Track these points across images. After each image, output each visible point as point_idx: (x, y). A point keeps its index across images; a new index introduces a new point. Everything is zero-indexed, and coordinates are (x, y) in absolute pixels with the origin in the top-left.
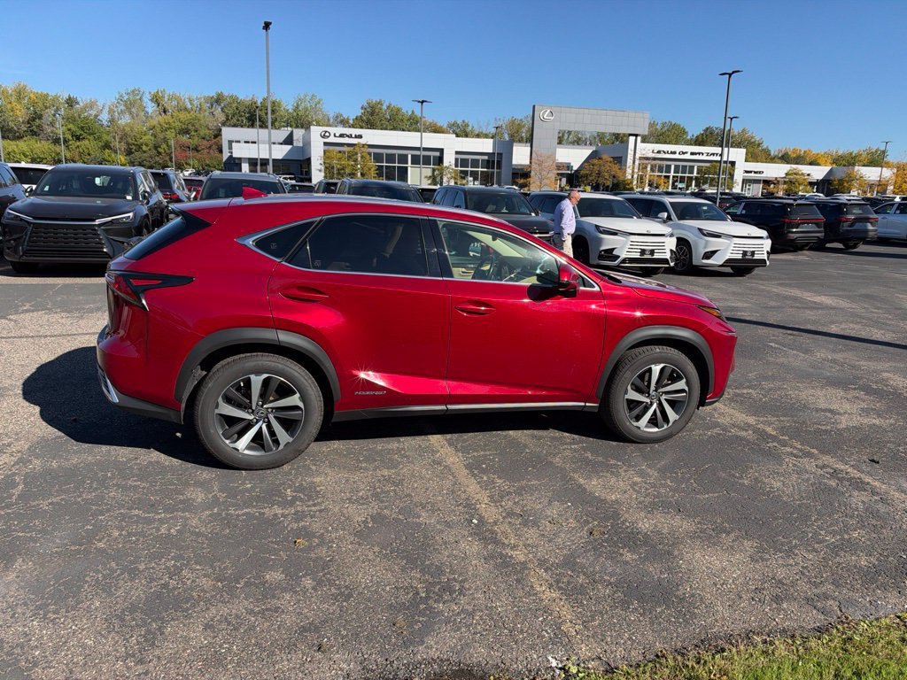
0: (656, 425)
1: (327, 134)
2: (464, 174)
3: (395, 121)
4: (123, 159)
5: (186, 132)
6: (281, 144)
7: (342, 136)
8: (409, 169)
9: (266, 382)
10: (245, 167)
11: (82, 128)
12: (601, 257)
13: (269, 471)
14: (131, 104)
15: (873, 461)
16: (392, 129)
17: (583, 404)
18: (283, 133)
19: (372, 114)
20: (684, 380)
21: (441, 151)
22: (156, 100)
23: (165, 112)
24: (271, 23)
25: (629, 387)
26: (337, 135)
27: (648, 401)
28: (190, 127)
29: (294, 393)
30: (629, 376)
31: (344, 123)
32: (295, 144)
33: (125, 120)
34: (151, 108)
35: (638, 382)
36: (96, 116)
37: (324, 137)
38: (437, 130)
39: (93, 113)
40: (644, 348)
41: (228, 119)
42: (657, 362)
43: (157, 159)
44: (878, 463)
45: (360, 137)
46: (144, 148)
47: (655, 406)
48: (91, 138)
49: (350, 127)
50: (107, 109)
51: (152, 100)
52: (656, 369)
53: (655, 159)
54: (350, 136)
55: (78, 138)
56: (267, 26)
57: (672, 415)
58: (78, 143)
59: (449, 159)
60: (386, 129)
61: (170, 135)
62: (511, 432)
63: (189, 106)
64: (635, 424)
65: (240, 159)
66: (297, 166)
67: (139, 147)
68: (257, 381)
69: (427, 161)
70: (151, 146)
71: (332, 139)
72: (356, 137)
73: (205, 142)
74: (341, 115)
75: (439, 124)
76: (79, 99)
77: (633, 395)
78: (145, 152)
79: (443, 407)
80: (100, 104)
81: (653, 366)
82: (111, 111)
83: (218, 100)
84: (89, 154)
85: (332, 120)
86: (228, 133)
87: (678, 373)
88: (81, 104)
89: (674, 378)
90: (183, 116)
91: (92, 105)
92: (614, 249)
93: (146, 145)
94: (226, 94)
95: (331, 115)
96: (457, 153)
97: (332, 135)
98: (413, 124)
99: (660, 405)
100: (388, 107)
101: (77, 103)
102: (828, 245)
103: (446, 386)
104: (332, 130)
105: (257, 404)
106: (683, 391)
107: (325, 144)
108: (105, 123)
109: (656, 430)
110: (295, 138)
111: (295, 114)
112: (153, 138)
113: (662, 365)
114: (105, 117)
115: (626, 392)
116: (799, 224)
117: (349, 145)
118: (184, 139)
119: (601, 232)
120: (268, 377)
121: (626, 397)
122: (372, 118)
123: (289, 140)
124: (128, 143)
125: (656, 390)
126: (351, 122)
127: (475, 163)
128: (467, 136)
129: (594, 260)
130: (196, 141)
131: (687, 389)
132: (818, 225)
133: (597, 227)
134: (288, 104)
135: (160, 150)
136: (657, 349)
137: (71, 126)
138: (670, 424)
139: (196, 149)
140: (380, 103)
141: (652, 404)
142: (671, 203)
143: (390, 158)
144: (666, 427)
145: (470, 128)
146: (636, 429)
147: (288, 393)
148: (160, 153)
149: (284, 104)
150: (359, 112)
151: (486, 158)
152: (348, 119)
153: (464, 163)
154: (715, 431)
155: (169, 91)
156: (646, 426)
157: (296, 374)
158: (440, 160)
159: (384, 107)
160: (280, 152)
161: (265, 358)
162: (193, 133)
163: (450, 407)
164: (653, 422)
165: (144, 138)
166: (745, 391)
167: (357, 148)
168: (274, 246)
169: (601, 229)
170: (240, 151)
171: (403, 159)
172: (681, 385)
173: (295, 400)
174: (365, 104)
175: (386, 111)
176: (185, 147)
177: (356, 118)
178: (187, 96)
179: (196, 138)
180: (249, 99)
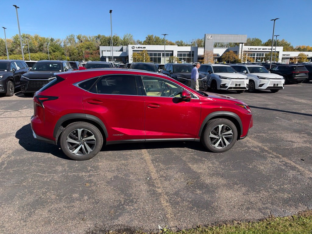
0: (221, 146)
1: (134, 47)
2: (181, 59)
3: (157, 42)
4: (68, 58)
5: (88, 48)
6: (119, 51)
7: (139, 48)
8: (162, 58)
9: (83, 131)
10: (107, 59)
11: (55, 48)
12: (221, 87)
13: (85, 161)
14: (71, 39)
15: (302, 160)
16: (156, 45)
17: (194, 139)
18: (119, 48)
19: (149, 40)
20: (231, 130)
21: (173, 51)
22: (79, 38)
23: (81, 42)
24: (112, 11)
25: (211, 133)
26: (137, 47)
27: (218, 138)
28: (90, 46)
29: (92, 135)
30: (210, 129)
31: (140, 43)
32: (124, 51)
33: (69, 45)
34: (77, 40)
35: (214, 131)
36: (60, 44)
37: (133, 48)
38: (172, 44)
39: (59, 43)
40: (216, 119)
41: (102, 44)
42: (221, 124)
43: (79, 57)
44: (304, 160)
45: (145, 48)
46: (75, 54)
47: (221, 139)
48: (58, 51)
49: (142, 44)
50: (63, 42)
51: (77, 38)
52: (220, 127)
53: (249, 51)
54: (141, 48)
55: (54, 52)
56: (111, 11)
57: (227, 143)
58: (54, 53)
59: (175, 54)
60: (154, 45)
61: (83, 49)
62: (171, 149)
63: (89, 40)
64: (213, 146)
65: (105, 57)
66: (124, 58)
67: (73, 54)
68: (80, 131)
69: (167, 55)
70: (77, 53)
71: (135, 49)
72: (144, 48)
73: (95, 52)
74: (139, 41)
75: (173, 42)
76: (55, 39)
77: (212, 136)
78: (75, 55)
79: (144, 140)
80: (61, 40)
81: (219, 126)
82: (64, 42)
83: (99, 37)
84: (58, 57)
85: (136, 43)
86: (102, 48)
87: (229, 128)
88: (55, 40)
89: (228, 130)
90: (88, 43)
91: (58, 40)
92: (225, 84)
93: (76, 53)
94: (101, 35)
95: (136, 41)
96: (178, 52)
98: (163, 43)
99: (223, 139)
100: (155, 37)
101: (54, 40)
102: (310, 81)
103: (145, 133)
104: (135, 46)
105: (80, 139)
106: (231, 134)
107: (133, 51)
108: (63, 46)
109: (221, 148)
110: (124, 49)
111: (124, 41)
112: (78, 51)
113: (223, 125)
114: (62, 44)
115: (210, 135)
116: (299, 73)
117: (141, 51)
118: (88, 51)
119: (221, 78)
120: (83, 130)
121: (210, 136)
122: (149, 41)
123: (122, 50)
124: (70, 53)
125: (221, 134)
126: (142, 43)
127: (184, 55)
128: (182, 46)
129: (219, 88)
130: (91, 51)
131: (232, 133)
132: (306, 74)
133: (220, 76)
134: (121, 38)
135: (80, 55)
136: (221, 119)
137: (52, 48)
138: (227, 146)
139: (92, 54)
140: (152, 36)
141: (219, 139)
142: (248, 67)
143: (155, 55)
144: (225, 147)
145: (183, 43)
146: (214, 148)
147: (91, 135)
148: (80, 56)
149: (120, 38)
150: (145, 39)
151: (188, 53)
152: (141, 42)
153: (181, 55)
154: (245, 148)
155: (83, 35)
156: (218, 147)
157: (93, 129)
158: (172, 54)
159: (154, 37)
160: (118, 54)
161: (82, 124)
162: (90, 49)
163: (146, 140)
164: (220, 145)
165: (75, 51)
166: (261, 134)
167: (144, 52)
168: (85, 86)
169: (221, 77)
170: (106, 54)
171: (159, 55)
172: (230, 132)
173: (93, 137)
174: (147, 36)
175: (154, 38)
176: (88, 53)
177: (144, 41)
178: (88, 36)
179: (92, 50)
180: (109, 36)
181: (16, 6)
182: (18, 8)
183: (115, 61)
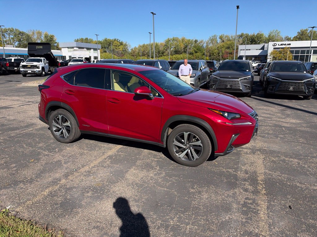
1: (275, 45)
4: (208, 58)
5: (228, 48)
6: (260, 50)
7: (281, 45)
9: (62, 118)
10: (244, 59)
11: (197, 49)
14: (213, 40)
18: (261, 46)
19: (302, 35)
22: (221, 38)
23: (223, 42)
24: (239, 6)
25: (174, 140)
26: (279, 45)
27: (185, 147)
28: (230, 46)
31: (288, 39)
32: (265, 49)
33: (211, 45)
34: (219, 41)
36: (202, 45)
37: (274, 46)
39: (202, 44)
41: (243, 42)
43: (218, 57)
45: (290, 44)
46: (215, 54)
47: (187, 150)
48: (200, 52)
50: (206, 42)
51: (219, 38)
54: (285, 45)
55: (196, 52)
56: (238, 7)
57: (195, 156)
58: (196, 54)
61: (223, 49)
63: (231, 39)
64: (178, 156)
65: (243, 56)
66: (262, 58)
67: (213, 54)
68: (60, 117)
70: (217, 53)
71: (277, 46)
72: (288, 45)
74: (288, 37)
76: (198, 40)
77: (177, 144)
78: (215, 55)
80: (204, 41)
82: (207, 43)
83: (241, 36)
84: (198, 57)
85: (284, 39)
86: (241, 47)
88: (199, 41)
90: (229, 43)
91: (201, 42)
93: (215, 53)
94: (244, 33)
95: (284, 37)
97: (278, 45)
100: (310, 31)
101: (198, 41)
103: (108, 127)
104: (278, 43)
107: (274, 48)
108: (205, 47)
109: (188, 160)
110: (265, 47)
111: (268, 38)
112: (218, 51)
114: (205, 45)
117: (282, 48)
118: (228, 50)
120: (62, 116)
121: (174, 144)
122: (301, 37)
123: (263, 48)
124: (210, 53)
126: (292, 39)
131: (202, 145)
134: (266, 35)
135: (219, 54)
137: (195, 49)
138: (195, 160)
139: (231, 54)
143: (297, 52)
144: (192, 160)
147: (67, 121)
148: (219, 56)
155: (225, 35)
156: (183, 158)
159: (308, 31)
160: (257, 53)
162: (231, 48)
163: (110, 135)
164: (187, 156)
165: (215, 51)
167: (285, 49)
173: (69, 124)
174: (299, 31)
175: (309, 33)
176: (227, 53)
177: (294, 37)
178: (231, 36)
179: (232, 50)
180: (252, 34)
181: (153, 13)
182: (155, 14)
183: (253, 60)
